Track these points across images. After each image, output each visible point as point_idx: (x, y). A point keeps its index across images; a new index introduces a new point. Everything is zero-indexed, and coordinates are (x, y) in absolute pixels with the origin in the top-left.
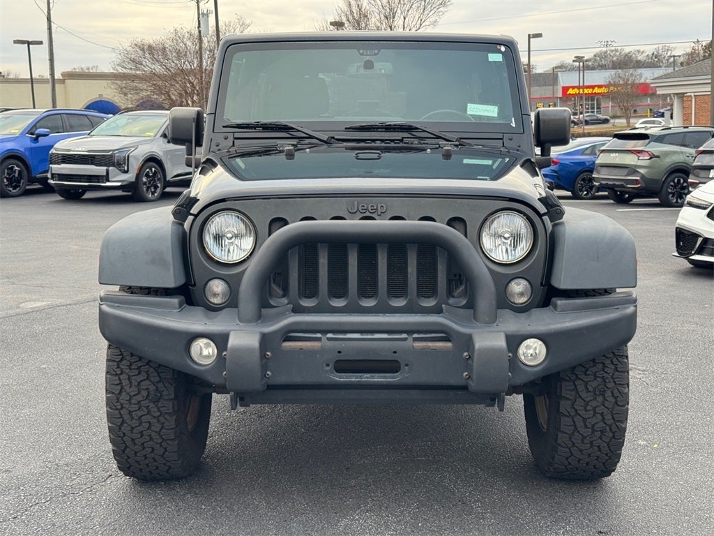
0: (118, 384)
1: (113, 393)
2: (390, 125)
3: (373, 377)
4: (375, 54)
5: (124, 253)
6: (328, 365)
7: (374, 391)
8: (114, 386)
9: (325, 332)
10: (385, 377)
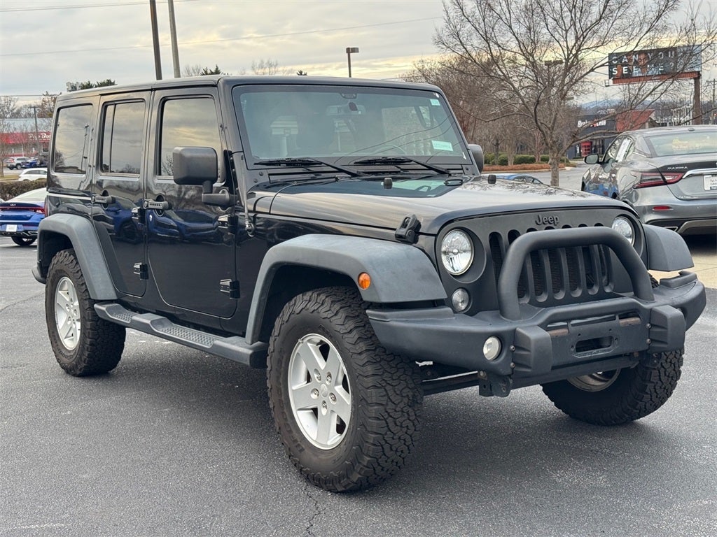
0: (385, 396)
1: (381, 404)
2: (390, 159)
3: (598, 352)
4: (355, 98)
5: (394, 273)
6: (572, 347)
7: (575, 367)
8: (381, 398)
9: (568, 320)
10: (605, 351)
